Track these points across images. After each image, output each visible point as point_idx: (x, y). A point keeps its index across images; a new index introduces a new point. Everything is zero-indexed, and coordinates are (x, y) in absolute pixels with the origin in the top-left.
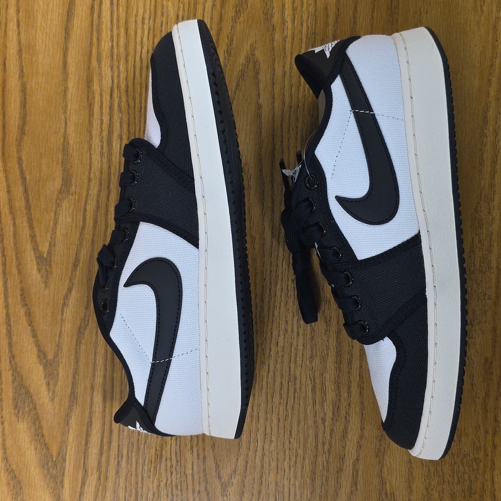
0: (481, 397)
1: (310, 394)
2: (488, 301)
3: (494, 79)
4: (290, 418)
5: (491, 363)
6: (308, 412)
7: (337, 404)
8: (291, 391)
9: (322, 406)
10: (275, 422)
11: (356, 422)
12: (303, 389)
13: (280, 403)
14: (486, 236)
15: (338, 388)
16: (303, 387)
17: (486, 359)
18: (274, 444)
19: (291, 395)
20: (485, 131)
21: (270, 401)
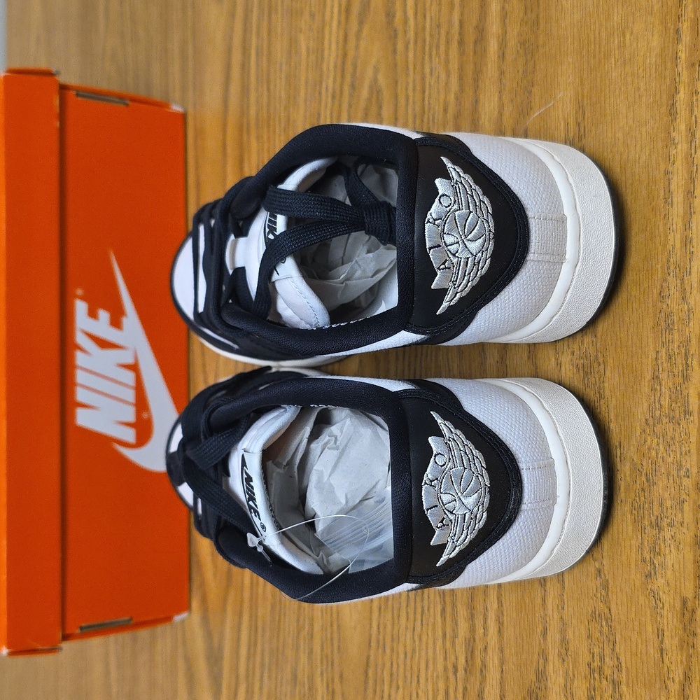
0: (677, 680)
1: (439, 619)
2: (686, 482)
3: (685, 26)
4: (417, 654)
5: (693, 612)
6: (438, 649)
7: (471, 644)
8: (419, 610)
9: (453, 643)
10: (402, 656)
11: (495, 682)
12: (432, 610)
13: (407, 628)
14: (679, 346)
15: (472, 616)
16: (432, 606)
17: (684, 602)
18: (401, 691)
19: (419, 617)
20: (673, 134)
21: (396, 622)
